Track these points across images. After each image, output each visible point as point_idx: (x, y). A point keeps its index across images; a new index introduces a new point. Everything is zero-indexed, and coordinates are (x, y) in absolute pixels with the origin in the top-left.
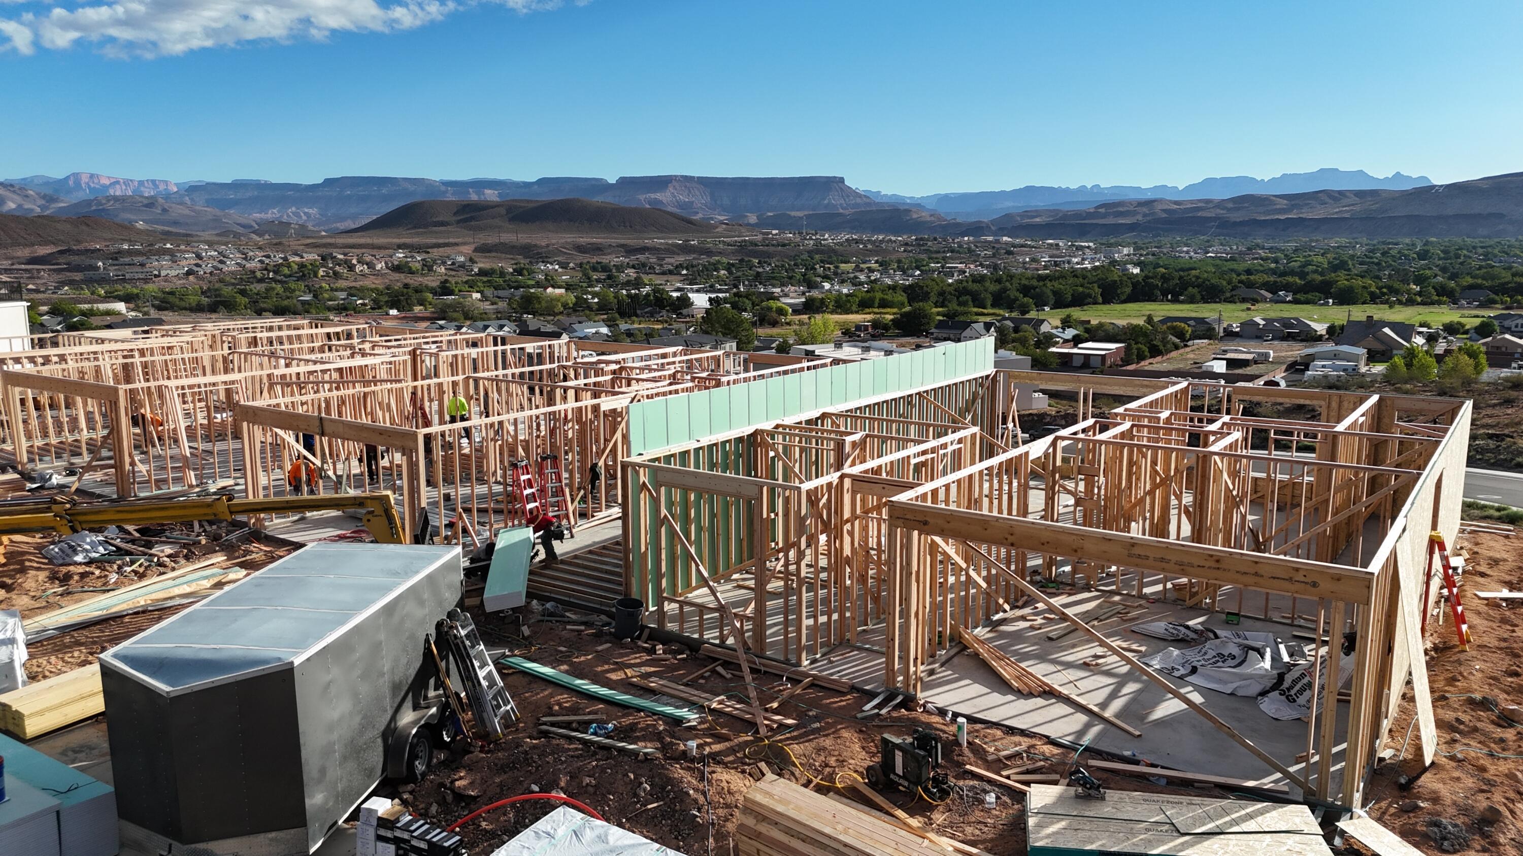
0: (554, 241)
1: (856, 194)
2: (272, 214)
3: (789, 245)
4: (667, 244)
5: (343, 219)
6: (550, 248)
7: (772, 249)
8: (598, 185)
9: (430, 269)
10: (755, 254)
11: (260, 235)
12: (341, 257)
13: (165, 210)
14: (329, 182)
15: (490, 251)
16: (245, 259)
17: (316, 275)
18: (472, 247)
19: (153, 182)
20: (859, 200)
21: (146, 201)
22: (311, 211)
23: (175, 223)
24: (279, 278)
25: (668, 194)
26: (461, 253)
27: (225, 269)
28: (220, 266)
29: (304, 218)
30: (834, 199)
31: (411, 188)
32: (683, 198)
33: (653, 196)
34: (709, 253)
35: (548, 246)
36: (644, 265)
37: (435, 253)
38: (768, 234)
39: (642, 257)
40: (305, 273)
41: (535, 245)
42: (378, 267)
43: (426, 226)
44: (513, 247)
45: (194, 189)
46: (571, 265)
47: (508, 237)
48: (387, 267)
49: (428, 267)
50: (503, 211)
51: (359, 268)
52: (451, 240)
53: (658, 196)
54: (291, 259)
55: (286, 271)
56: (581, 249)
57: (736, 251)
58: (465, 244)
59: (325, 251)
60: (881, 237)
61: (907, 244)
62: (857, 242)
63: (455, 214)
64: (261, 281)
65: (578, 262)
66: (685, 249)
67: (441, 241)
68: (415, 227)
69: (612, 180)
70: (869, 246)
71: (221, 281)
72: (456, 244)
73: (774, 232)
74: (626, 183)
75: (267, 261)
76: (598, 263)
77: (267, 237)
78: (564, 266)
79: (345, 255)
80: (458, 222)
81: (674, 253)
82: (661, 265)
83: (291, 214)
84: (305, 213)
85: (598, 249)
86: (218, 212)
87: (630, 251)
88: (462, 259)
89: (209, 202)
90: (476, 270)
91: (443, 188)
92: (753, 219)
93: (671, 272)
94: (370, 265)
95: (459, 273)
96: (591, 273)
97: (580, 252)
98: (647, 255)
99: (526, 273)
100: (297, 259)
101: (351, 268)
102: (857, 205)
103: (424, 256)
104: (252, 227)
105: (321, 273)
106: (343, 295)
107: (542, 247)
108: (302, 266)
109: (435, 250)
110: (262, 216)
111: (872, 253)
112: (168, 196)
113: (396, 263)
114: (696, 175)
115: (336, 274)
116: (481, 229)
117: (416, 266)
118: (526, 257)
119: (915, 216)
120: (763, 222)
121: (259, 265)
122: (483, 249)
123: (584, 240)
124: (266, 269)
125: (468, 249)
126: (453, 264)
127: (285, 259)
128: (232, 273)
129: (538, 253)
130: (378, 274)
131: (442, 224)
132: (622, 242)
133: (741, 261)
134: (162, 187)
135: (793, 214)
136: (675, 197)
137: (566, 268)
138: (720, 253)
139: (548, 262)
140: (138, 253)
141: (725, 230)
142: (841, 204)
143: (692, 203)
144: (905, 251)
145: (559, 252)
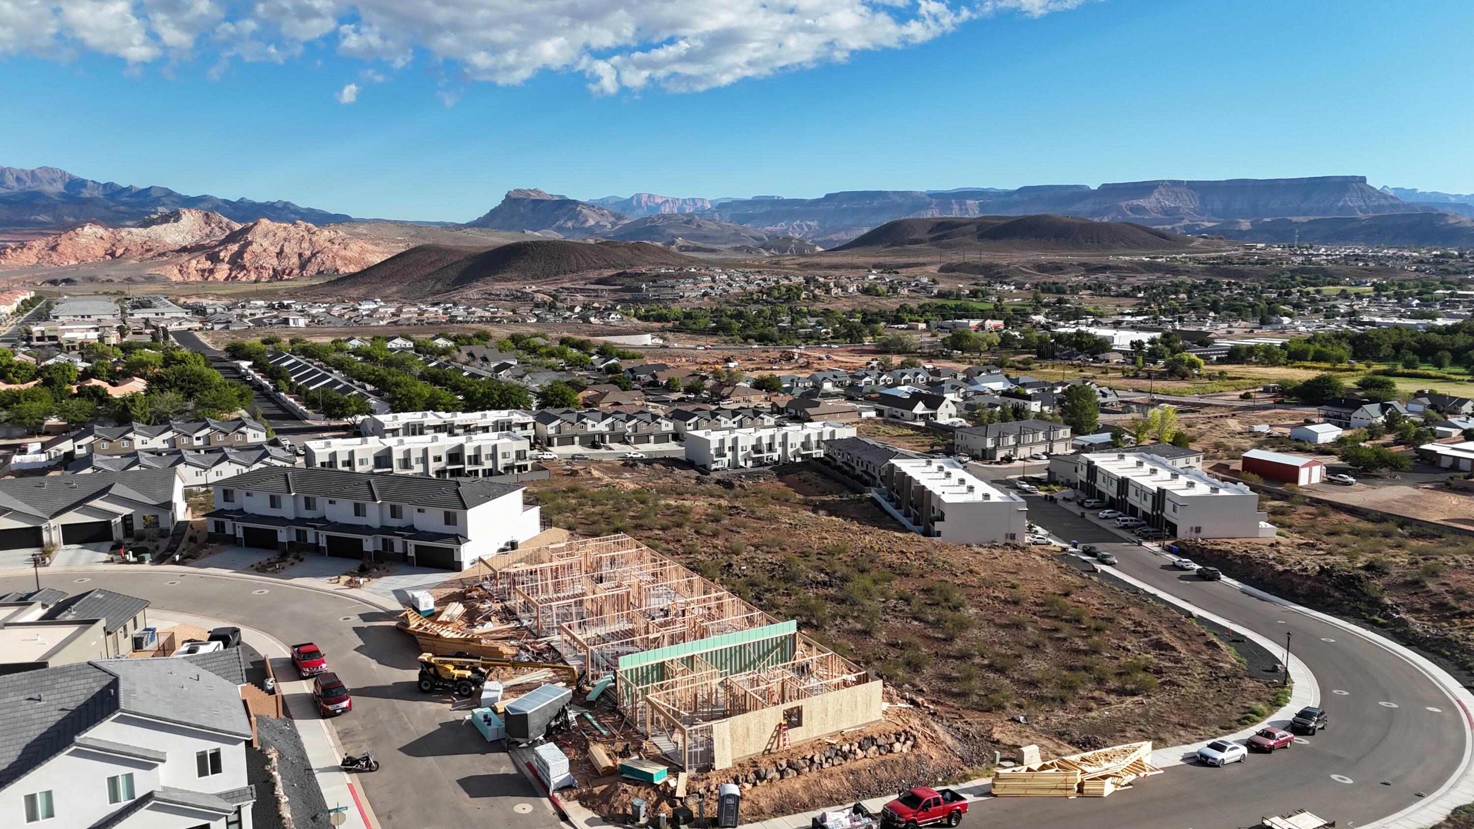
0: (1015, 260)
1: (1382, 194)
2: (780, 227)
3: (1270, 262)
4: (1131, 262)
5: (837, 231)
6: (1011, 268)
7: (1249, 267)
8: (1078, 194)
9: (895, 291)
10: (1226, 273)
11: (768, 250)
12: (821, 280)
13: (699, 226)
14: (829, 197)
15: (953, 271)
16: (747, 282)
17: (799, 299)
18: (938, 267)
19: (693, 200)
20: (1383, 202)
21: (685, 219)
22: (812, 223)
23: (706, 237)
24: (770, 299)
25: (1153, 200)
26: (926, 274)
27: (731, 291)
28: (727, 288)
29: (806, 229)
30: (1352, 201)
31: (900, 200)
32: (1169, 203)
33: (1135, 202)
34: (1175, 271)
35: (1009, 265)
36: (1100, 286)
37: (904, 273)
38: (1251, 248)
39: (1101, 276)
40: (791, 294)
41: (997, 265)
42: (851, 290)
43: (902, 244)
44: (976, 266)
45: (722, 206)
46: (1027, 286)
47: (972, 257)
48: (858, 290)
49: (893, 288)
50: (973, 228)
51: (834, 291)
52: (921, 260)
53: (1142, 202)
54: (782, 282)
55: (776, 293)
56: (1041, 268)
57: (1207, 270)
58: (931, 263)
59: (810, 272)
60: (1391, 252)
61: (1421, 262)
62: (1357, 258)
63: (930, 232)
64: (756, 302)
65: (1035, 282)
66: (1151, 267)
67: (912, 260)
68: (892, 245)
69: (1094, 187)
70: (1372, 265)
71: (727, 302)
72: (924, 264)
73: (1259, 246)
74: (1109, 190)
75: (763, 284)
76: (1054, 283)
77: (772, 251)
78: (1020, 286)
79: (825, 278)
80: (931, 240)
81: (1138, 272)
82: (1119, 286)
83: (796, 230)
84: (807, 226)
85: (1058, 268)
86: (738, 227)
87: (1090, 269)
88: (925, 280)
89: (733, 218)
90: (936, 292)
91: (928, 200)
92: (1245, 225)
93: (1126, 295)
94: (844, 289)
95: (920, 295)
96: (1042, 295)
97: (1039, 271)
98: (1108, 274)
99: (980, 295)
100: (786, 282)
101: (828, 291)
102: (1380, 207)
103: (893, 277)
104: (762, 239)
105: (803, 296)
106: (813, 321)
107: (1002, 267)
108: (789, 289)
109: (905, 270)
110: (773, 228)
111: (1372, 272)
112: (702, 213)
113: (866, 285)
114: (1185, 179)
115: (815, 296)
116: (950, 247)
117: (882, 288)
118: (986, 277)
119: (1452, 221)
120: (1259, 232)
121: (756, 288)
122: (947, 269)
123: (1044, 258)
124: (761, 292)
125: (933, 269)
126: (917, 285)
127: (777, 282)
128: (735, 294)
129: (998, 273)
130: (850, 297)
131: (916, 242)
132: (1084, 259)
133: (1209, 281)
134: (699, 204)
135: (1295, 219)
136: (1160, 202)
137: (1021, 289)
138: (1188, 272)
139: (1005, 283)
140: (671, 276)
141: (1203, 244)
142: (1359, 207)
143: (1178, 208)
144: (1416, 270)
145: (1019, 271)
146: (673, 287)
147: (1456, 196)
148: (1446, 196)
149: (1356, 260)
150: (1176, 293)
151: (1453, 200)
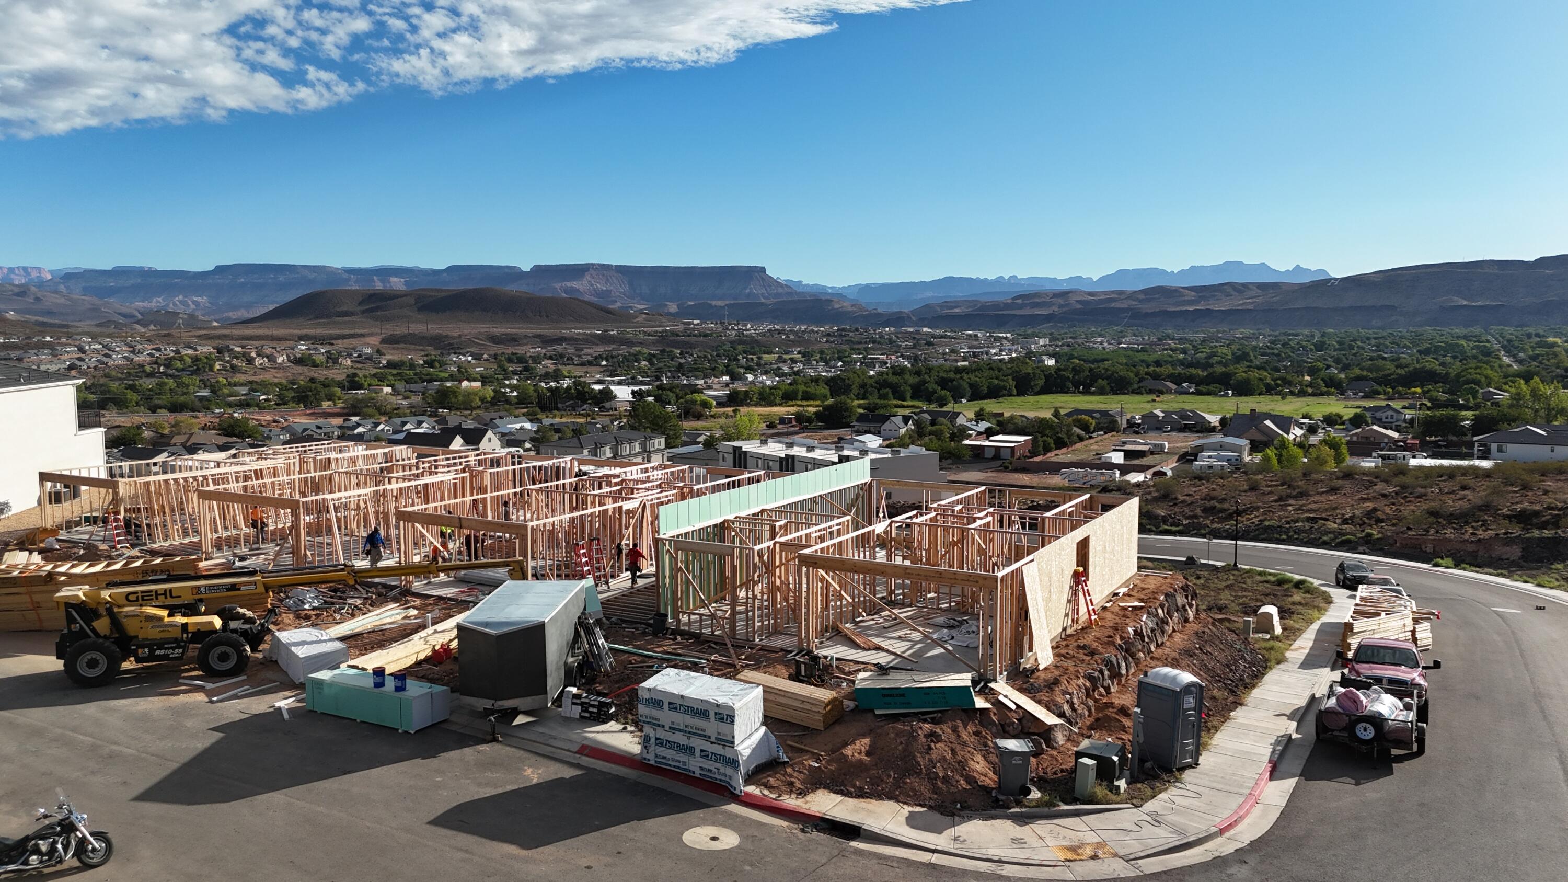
0: (466, 332)
1: (776, 283)
2: (156, 302)
3: (711, 335)
4: (585, 334)
5: (236, 308)
6: (463, 339)
7: (694, 339)
8: (512, 274)
9: (335, 362)
10: (676, 345)
11: (145, 325)
12: (238, 349)
13: (38, 299)
14: (220, 269)
15: (398, 343)
16: (133, 352)
17: (211, 369)
18: (379, 338)
19: (25, 269)
20: (780, 290)
21: (16, 290)
22: (199, 299)
23: (49, 313)
24: (170, 372)
25: (585, 282)
26: (368, 345)
27: (111, 363)
28: (105, 360)
29: (193, 306)
30: (755, 289)
31: (311, 276)
32: (601, 286)
33: (569, 284)
34: (629, 343)
35: (460, 336)
36: (561, 356)
37: (340, 344)
38: (690, 324)
39: (559, 348)
40: (199, 366)
41: (447, 336)
42: (280, 360)
43: (328, 316)
44: (423, 338)
45: (69, 277)
46: (485, 356)
47: (417, 328)
48: (289, 360)
49: (332, 359)
50: (411, 300)
51: (258, 361)
52: (357, 331)
53: (574, 284)
54: (184, 352)
55: (179, 365)
56: (495, 340)
57: (658, 342)
58: (371, 335)
59: (220, 343)
60: (803, 328)
61: (829, 335)
62: (779, 332)
63: (360, 304)
64: (151, 375)
65: (492, 353)
66: (604, 339)
67: (346, 332)
68: (317, 318)
69: (526, 268)
70: (792, 337)
71: (106, 376)
72: (362, 335)
73: (696, 322)
74: (540, 271)
75: (157, 354)
76: (513, 354)
77: (152, 327)
78: (478, 357)
79: (243, 347)
80: (363, 312)
81: (592, 343)
82: (579, 356)
83: (178, 303)
84: (194, 302)
85: (513, 340)
86: (96, 300)
87: (546, 341)
88: (369, 351)
89: (86, 291)
90: (384, 362)
91: (346, 276)
92: (673, 308)
93: (590, 363)
94: (271, 358)
95: (366, 366)
96: (507, 365)
97: (494, 343)
98: (564, 345)
99: (437, 364)
100: (190, 352)
101: (250, 361)
102: (778, 295)
103: (328, 348)
104: (133, 316)
105: (217, 366)
106: (244, 390)
107: (454, 338)
108: (196, 359)
109: (340, 341)
110: (145, 304)
111: (794, 343)
112: (41, 284)
113: (299, 356)
114: (614, 263)
115: (233, 367)
116: (387, 319)
117: (320, 359)
118: (436, 349)
119: (837, 306)
120: (685, 312)
121: (148, 359)
122: (391, 341)
123: (497, 330)
124: (156, 363)
125: (375, 341)
126: (359, 356)
127: (177, 352)
128: (118, 367)
129: (450, 344)
130: (280, 367)
131: (346, 314)
132: (538, 332)
133: (663, 351)
134: (34, 274)
135: (714, 303)
136: (592, 285)
137: (479, 359)
138: (640, 344)
139: (460, 354)
140: (14, 347)
141: (645, 320)
142: (762, 294)
143: (610, 291)
144: (827, 342)
145: (471, 343)
146: (20, 360)
147: (832, 288)
148: (824, 288)
149: (779, 333)
150: (637, 361)
151: (830, 291)
